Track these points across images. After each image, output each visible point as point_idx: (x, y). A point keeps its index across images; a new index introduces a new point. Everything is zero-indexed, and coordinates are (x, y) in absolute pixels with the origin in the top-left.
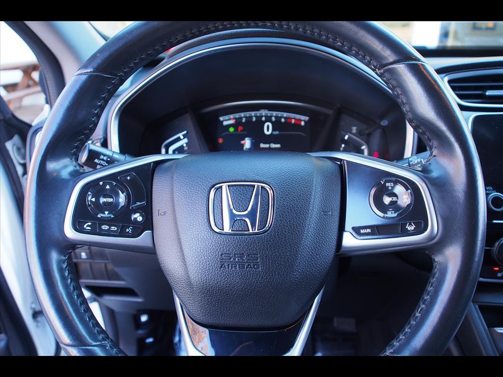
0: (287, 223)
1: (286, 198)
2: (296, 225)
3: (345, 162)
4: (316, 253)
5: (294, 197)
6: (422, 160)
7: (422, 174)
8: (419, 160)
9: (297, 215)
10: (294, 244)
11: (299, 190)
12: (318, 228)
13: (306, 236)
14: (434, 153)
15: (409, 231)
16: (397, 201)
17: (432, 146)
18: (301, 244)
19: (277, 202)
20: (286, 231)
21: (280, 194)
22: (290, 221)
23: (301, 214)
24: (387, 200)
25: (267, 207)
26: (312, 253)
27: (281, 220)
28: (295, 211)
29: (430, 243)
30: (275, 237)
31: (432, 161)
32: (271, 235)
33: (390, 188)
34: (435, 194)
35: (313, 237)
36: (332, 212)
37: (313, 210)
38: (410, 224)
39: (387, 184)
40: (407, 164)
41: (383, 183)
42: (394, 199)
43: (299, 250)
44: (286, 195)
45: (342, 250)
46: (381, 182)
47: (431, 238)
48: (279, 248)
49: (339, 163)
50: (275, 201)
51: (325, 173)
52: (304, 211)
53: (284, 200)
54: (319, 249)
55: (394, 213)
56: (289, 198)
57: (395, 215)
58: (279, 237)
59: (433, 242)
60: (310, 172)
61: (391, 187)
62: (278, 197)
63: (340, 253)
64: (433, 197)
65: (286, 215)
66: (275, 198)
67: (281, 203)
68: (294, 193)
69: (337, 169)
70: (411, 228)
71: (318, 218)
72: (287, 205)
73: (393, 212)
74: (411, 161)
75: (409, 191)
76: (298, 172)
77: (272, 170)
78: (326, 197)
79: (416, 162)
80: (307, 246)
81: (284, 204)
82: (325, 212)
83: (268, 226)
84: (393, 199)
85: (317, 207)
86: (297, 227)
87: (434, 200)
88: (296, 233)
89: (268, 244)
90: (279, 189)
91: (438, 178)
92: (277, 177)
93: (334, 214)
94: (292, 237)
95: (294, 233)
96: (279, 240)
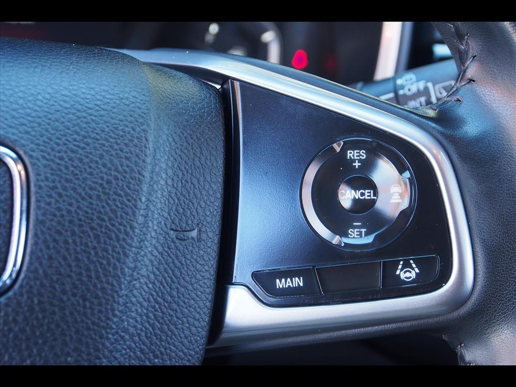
0: (69, 266)
1: (65, 189)
2: (97, 271)
3: (237, 84)
4: (153, 352)
5: (91, 189)
6: (430, 85)
7: (438, 127)
8: (421, 85)
9: (99, 242)
10: (88, 329)
11: (105, 166)
12: (160, 278)
13: (125, 304)
14: (470, 73)
15: (404, 282)
16: (373, 202)
17: (466, 52)
18: (111, 328)
19: (38, 201)
20: (64, 292)
21: (47, 179)
22: (77, 259)
23: (110, 238)
24: (347, 196)
25: (8, 217)
26: (142, 351)
27: (50, 258)
28: (92, 229)
29: (455, 314)
30: (31, 309)
31: (464, 92)
32: (19, 304)
33: (357, 164)
34: (471, 184)
35: (145, 304)
36: (200, 231)
37: (145, 225)
38: (407, 265)
39: (351, 154)
40: (391, 95)
41: (338, 150)
42: (368, 194)
43: (103, 344)
44: (67, 181)
45: (224, 336)
46: (335, 145)
47: (457, 301)
48: (45, 343)
49: (218, 87)
50: (33, 199)
51: (180, 115)
52: (119, 230)
53: (60, 195)
54: (161, 340)
55: (367, 234)
56: (74, 189)
57: (370, 239)
58: (44, 310)
59: (463, 311)
60: (139, 112)
61: (360, 161)
62: (40, 187)
63: (216, 345)
64: (465, 191)
65: (66, 242)
66: (33, 189)
67: (49, 204)
68: (91, 174)
69: (214, 104)
70: (408, 275)
71: (160, 248)
72: (69, 212)
73: (363, 230)
74: (402, 87)
75: (407, 174)
76: (103, 113)
77: (21, 101)
78: (183, 186)
79: (414, 89)
80: (126, 331)
81: (59, 209)
82: (181, 232)
83: (11, 275)
84: (362, 194)
85: (156, 216)
86: (98, 277)
87: (468, 199)
88: (97, 297)
89: (10, 330)
90: (45, 162)
91: (479, 140)
92: (40, 124)
93: (204, 236)
94: (84, 307)
95: (88, 296)
96: (44, 317)
